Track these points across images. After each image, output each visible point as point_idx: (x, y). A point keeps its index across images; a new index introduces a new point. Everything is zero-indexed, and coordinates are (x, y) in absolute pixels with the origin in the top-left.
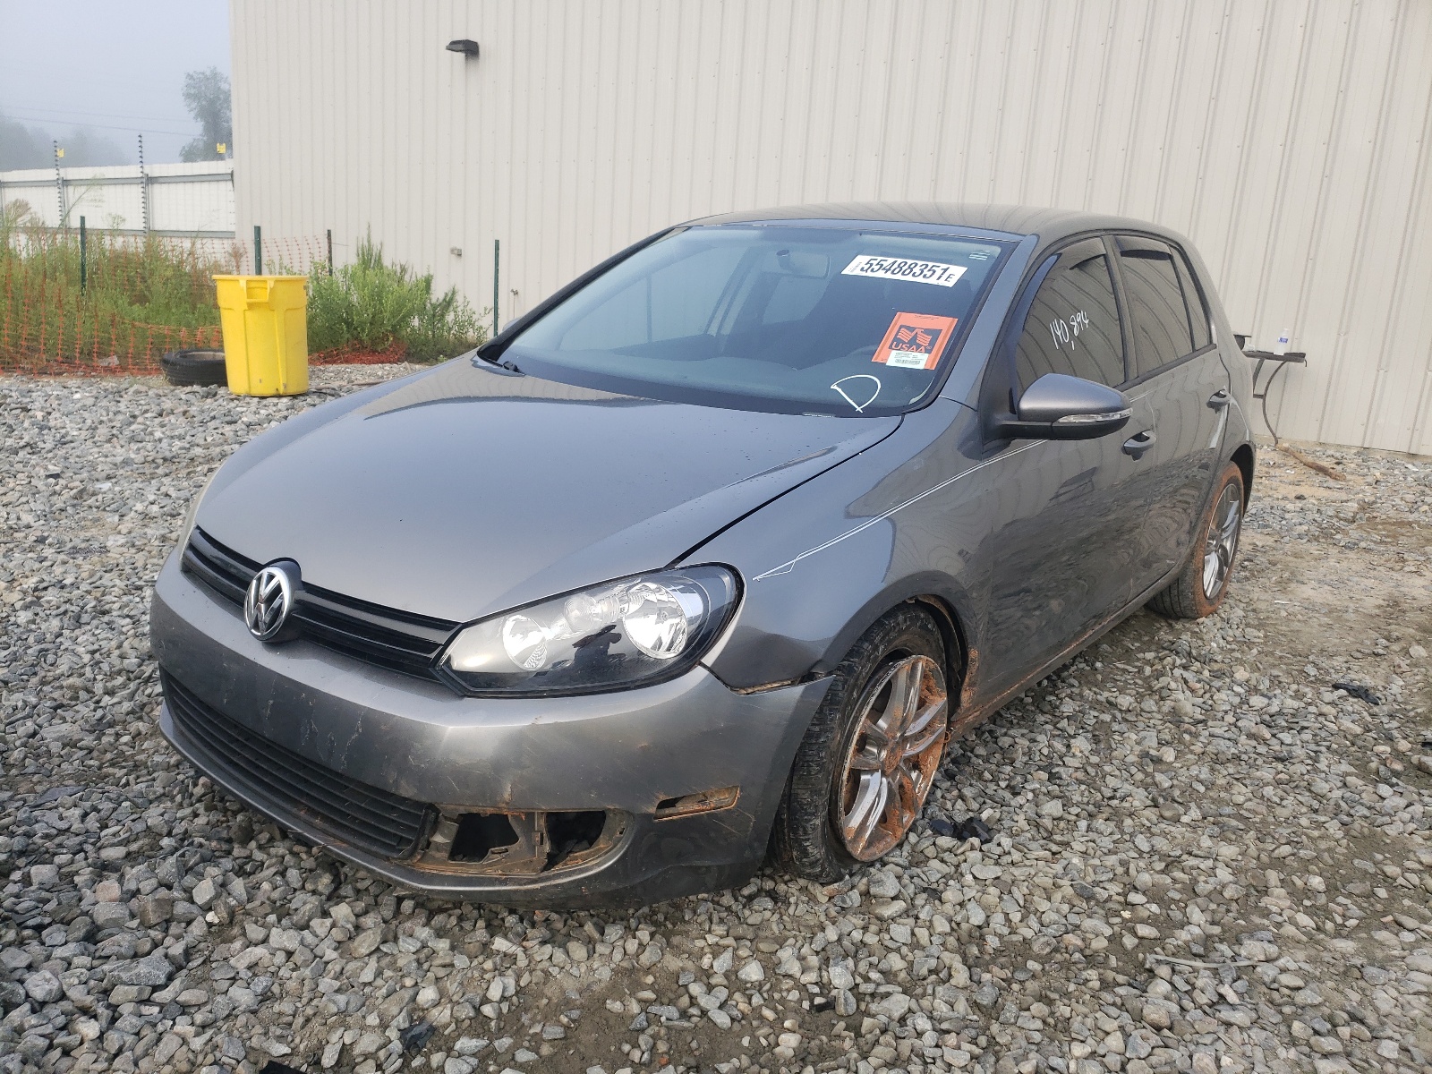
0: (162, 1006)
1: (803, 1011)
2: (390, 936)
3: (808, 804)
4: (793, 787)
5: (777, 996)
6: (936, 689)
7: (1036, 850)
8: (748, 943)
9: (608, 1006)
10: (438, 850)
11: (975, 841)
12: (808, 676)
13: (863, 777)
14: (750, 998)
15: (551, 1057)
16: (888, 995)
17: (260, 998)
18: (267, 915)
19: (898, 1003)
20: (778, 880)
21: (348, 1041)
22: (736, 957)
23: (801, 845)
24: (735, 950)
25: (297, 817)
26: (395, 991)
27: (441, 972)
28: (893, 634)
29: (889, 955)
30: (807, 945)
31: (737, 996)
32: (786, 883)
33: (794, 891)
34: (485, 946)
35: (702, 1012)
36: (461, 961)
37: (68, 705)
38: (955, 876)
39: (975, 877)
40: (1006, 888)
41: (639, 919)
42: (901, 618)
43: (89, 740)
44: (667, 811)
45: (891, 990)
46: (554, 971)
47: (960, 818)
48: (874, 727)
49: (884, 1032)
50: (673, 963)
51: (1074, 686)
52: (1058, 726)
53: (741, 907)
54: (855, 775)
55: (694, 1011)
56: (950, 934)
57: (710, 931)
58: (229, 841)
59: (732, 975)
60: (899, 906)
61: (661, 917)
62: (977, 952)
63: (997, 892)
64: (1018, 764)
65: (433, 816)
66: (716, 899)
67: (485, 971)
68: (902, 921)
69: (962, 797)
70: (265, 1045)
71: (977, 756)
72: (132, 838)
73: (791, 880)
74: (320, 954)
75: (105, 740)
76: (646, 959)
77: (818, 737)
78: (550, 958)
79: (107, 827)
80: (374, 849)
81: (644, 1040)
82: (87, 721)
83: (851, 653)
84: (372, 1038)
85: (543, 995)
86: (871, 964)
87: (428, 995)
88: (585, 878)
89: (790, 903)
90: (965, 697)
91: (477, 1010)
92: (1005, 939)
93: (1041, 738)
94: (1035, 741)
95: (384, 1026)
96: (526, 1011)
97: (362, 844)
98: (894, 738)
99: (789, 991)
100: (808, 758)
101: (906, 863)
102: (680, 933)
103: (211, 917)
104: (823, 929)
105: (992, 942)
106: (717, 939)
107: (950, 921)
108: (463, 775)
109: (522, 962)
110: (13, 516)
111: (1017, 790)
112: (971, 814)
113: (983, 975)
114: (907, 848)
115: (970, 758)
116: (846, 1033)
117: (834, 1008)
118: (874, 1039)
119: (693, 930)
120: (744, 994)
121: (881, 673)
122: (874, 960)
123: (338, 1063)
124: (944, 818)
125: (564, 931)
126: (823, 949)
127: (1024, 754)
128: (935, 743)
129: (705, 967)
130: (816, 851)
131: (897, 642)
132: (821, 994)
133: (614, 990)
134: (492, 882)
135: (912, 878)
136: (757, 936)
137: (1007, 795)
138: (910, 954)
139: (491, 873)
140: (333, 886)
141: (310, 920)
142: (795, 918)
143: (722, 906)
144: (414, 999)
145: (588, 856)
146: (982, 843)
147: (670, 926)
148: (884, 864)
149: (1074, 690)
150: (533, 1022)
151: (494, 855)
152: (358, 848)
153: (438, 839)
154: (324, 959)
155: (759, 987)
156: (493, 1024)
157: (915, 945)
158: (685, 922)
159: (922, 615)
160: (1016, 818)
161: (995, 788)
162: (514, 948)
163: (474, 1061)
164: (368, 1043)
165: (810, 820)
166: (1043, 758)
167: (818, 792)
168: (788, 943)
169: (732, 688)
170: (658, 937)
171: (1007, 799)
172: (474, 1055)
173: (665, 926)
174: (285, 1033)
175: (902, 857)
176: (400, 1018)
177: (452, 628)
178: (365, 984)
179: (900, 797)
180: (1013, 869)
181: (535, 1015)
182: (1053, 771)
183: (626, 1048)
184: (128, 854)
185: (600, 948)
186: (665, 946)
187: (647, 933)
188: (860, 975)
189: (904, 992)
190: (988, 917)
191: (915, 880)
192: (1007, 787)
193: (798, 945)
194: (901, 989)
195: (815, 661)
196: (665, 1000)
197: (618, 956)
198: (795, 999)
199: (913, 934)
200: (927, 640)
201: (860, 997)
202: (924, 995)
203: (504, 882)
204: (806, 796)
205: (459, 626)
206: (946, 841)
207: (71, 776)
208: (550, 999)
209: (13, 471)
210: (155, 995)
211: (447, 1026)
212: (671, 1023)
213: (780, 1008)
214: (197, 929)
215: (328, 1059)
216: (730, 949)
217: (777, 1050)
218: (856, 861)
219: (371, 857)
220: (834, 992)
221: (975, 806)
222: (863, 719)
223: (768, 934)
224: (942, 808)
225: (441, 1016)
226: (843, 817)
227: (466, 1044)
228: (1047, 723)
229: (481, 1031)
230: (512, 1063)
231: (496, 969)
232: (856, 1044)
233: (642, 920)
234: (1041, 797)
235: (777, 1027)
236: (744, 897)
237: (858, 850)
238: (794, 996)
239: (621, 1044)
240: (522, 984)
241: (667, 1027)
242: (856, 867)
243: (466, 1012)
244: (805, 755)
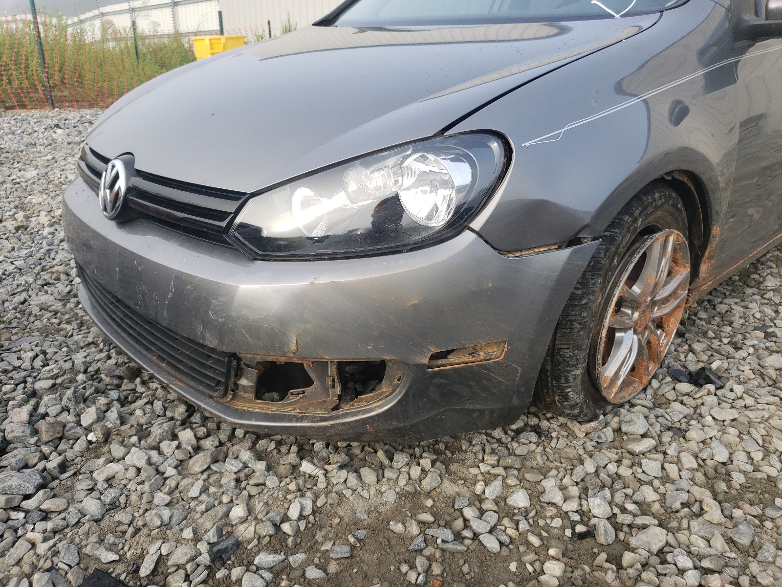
0: (27, 512)
1: (565, 538)
2: (221, 457)
3: (570, 357)
4: (557, 342)
5: (541, 522)
6: (682, 261)
7: (764, 396)
8: (516, 472)
9: (391, 527)
10: (245, 392)
11: (711, 387)
12: (574, 241)
13: (618, 335)
14: (517, 523)
15: (336, 575)
16: (645, 527)
17: (108, 507)
18: (131, 436)
19: (656, 538)
20: (542, 417)
21: (164, 552)
22: (505, 485)
23: (562, 391)
24: (504, 478)
25: (151, 361)
26: (214, 506)
27: (254, 491)
28: (650, 209)
29: (643, 487)
30: (568, 476)
31: (506, 521)
32: (548, 420)
33: (555, 427)
34: (295, 467)
35: (475, 534)
36: (272, 481)
37: (52, 283)
38: (695, 416)
39: (714, 418)
40: (745, 430)
41: (423, 447)
42: (657, 195)
43: (58, 306)
44: (440, 362)
45: (647, 523)
46: (348, 493)
47: (693, 367)
48: (630, 290)
49: (645, 565)
50: (450, 488)
51: (772, 267)
52: (765, 296)
53: (510, 439)
54: (612, 332)
55: (467, 533)
56: (697, 470)
57: (483, 461)
58: (120, 378)
59: (501, 501)
60: (649, 443)
61: (442, 446)
62: (725, 488)
63: (735, 432)
64: (735, 325)
65: (234, 363)
66: (489, 431)
67: (288, 492)
68: (652, 456)
69: (691, 350)
70: (97, 552)
71: (700, 319)
72: (61, 373)
73: (552, 418)
74: (164, 471)
75: (69, 306)
76: (427, 484)
77: (581, 299)
78: (345, 481)
79: (48, 365)
80: (201, 388)
81: (420, 562)
82: (59, 294)
83: (613, 225)
84: (184, 551)
85: (335, 515)
86: (626, 495)
87: (238, 512)
88: (369, 418)
89: (551, 437)
90: (704, 268)
91: (277, 527)
92: (749, 475)
93: (752, 305)
94: (747, 308)
95: (197, 539)
96: (321, 527)
97: (192, 384)
98: (645, 302)
99: (552, 518)
100: (570, 318)
101: (651, 405)
102: (458, 461)
103: (91, 437)
104: (582, 462)
105: (738, 479)
106: (489, 468)
107: (696, 457)
108: (254, 329)
109: (322, 484)
110: (63, 176)
111: (739, 345)
112: (701, 365)
113: (734, 511)
114: (650, 391)
115: (694, 321)
116: (607, 565)
117: (594, 537)
118: (635, 574)
119: (469, 458)
120: (511, 519)
121: (637, 245)
122: (629, 491)
123: (154, 572)
124: (680, 367)
125: (361, 456)
126: (582, 480)
127: (740, 317)
128: (678, 306)
129: (478, 493)
130: (575, 396)
131: (653, 216)
132: (582, 522)
133: (397, 513)
134: (290, 418)
135: (657, 417)
136: (523, 465)
137: (730, 349)
138: (662, 487)
139: (290, 411)
140: (186, 414)
141: (160, 442)
142: (556, 451)
143: (493, 438)
144: (227, 514)
145: (372, 398)
146: (717, 389)
147: (449, 455)
148: (633, 406)
149: (772, 270)
150: (326, 538)
151: (293, 396)
152: (190, 387)
153: (244, 382)
154: (165, 476)
155: (526, 513)
156: (290, 540)
157: (666, 479)
158: (462, 451)
159: (674, 195)
160: (741, 368)
161: (719, 343)
162: (317, 470)
163: (268, 576)
164: (181, 555)
165: (572, 371)
166: (757, 321)
167: (579, 347)
168: (551, 473)
169: (500, 251)
170: (438, 464)
171: (731, 352)
172: (270, 569)
173: (445, 454)
174: (117, 541)
175: (647, 400)
176: (211, 533)
177: (241, 198)
178: (193, 499)
179: (647, 350)
180: (747, 412)
181: (328, 532)
182: (769, 330)
183: (404, 568)
184: (54, 385)
185: (388, 474)
186: (444, 472)
187: (429, 461)
188: (617, 505)
189: (660, 525)
190: (731, 454)
191: (660, 419)
192: (728, 343)
193: (561, 475)
194: (656, 522)
195: (580, 227)
196: (442, 523)
197: (402, 481)
198: (558, 526)
199: (663, 468)
200: (676, 219)
201: (617, 527)
202: (679, 529)
203: (300, 419)
204: (568, 351)
205: (246, 196)
206: (685, 387)
207: (38, 330)
208: (341, 518)
209: (73, 153)
210: (23, 503)
211: (249, 541)
212: (446, 546)
213: (545, 534)
214: (80, 446)
215: (145, 570)
216: (500, 478)
217: (543, 578)
218: (609, 403)
219: (199, 395)
220: (594, 521)
221: (705, 358)
222: (622, 283)
223: (533, 464)
224: (677, 359)
225: (245, 532)
226: (601, 368)
227: (264, 559)
228: (754, 294)
229: (278, 547)
230: (302, 580)
231: (299, 490)
232: (618, 577)
233: (426, 449)
234: (761, 351)
235: (542, 555)
236: (512, 430)
237: (611, 395)
238: (557, 523)
239: (400, 563)
240: (319, 505)
241: (442, 550)
242: (609, 408)
243: (267, 529)
244: (568, 315)
